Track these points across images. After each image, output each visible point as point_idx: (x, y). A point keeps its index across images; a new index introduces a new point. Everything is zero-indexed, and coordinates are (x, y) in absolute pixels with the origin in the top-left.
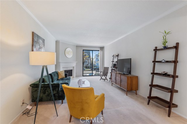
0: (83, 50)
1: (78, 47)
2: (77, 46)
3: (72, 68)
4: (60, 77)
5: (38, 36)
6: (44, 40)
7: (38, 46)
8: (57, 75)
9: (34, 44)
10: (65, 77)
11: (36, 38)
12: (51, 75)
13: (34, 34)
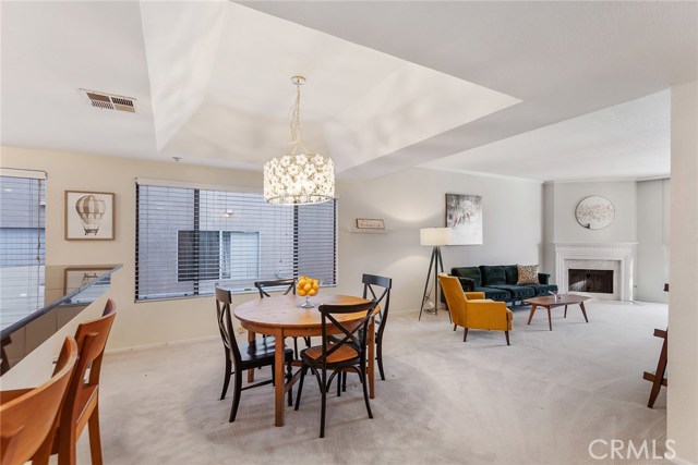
1: (642, 183)
3: (612, 264)
4: (521, 280)
5: (458, 197)
6: (478, 199)
7: (458, 215)
8: (511, 273)
9: (449, 212)
10: (537, 281)
11: (452, 201)
12: (482, 267)
13: (448, 197)
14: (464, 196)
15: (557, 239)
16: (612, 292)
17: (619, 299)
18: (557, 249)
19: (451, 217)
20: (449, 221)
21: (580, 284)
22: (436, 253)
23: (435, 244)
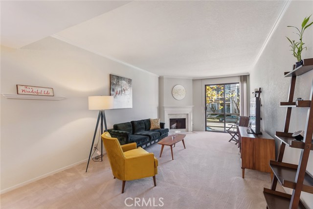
0: (206, 85)
1: (195, 80)
2: (193, 80)
3: (185, 115)
4: (152, 127)
5: (118, 78)
6: (130, 81)
7: (118, 89)
8: (147, 124)
9: (112, 87)
10: (159, 127)
11: (114, 81)
12: (132, 122)
13: (111, 77)
14: (122, 78)
15: (165, 105)
16: (185, 128)
17: (188, 131)
18: (165, 109)
19: (113, 90)
20: (112, 92)
21: (174, 125)
22: (102, 115)
23: (101, 109)
